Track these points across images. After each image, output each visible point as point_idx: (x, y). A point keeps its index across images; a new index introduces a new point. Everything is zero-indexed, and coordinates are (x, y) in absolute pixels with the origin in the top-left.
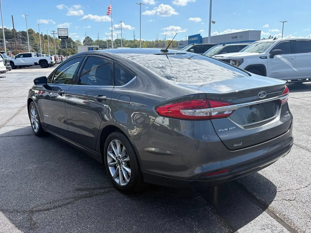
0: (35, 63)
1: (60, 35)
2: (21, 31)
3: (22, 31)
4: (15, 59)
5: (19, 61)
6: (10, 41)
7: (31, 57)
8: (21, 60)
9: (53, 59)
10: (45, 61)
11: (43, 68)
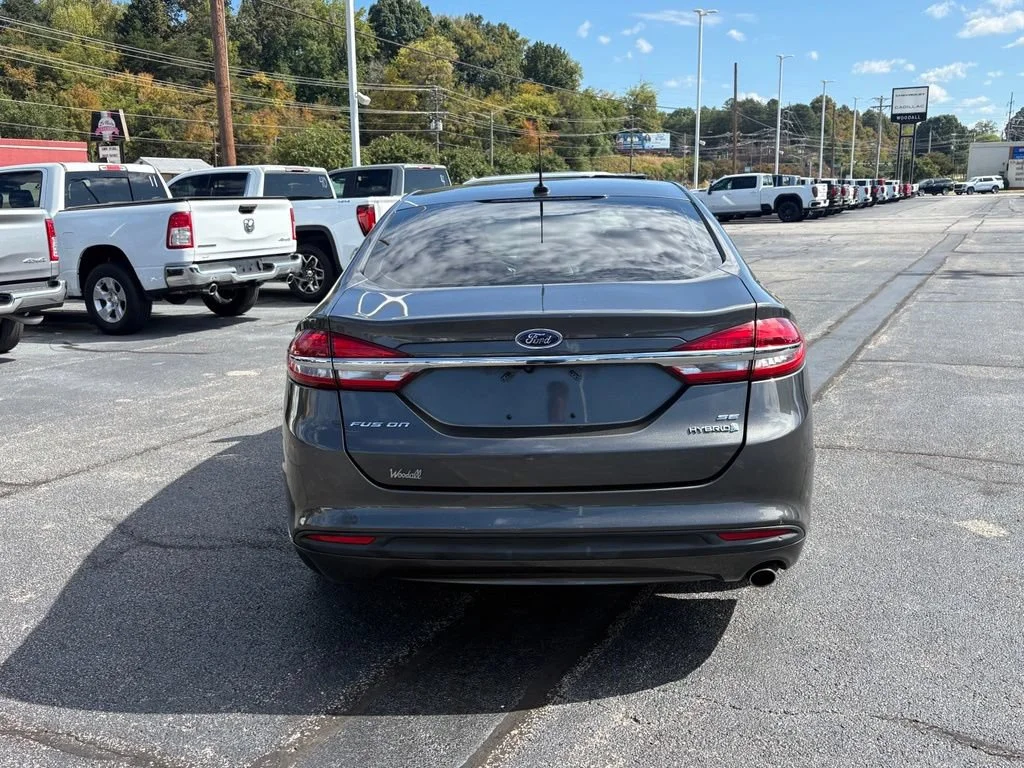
0: (763, 206)
1: (895, 112)
2: (794, 104)
3: (798, 105)
4: (709, 193)
5: (720, 198)
6: (755, 138)
7: (754, 186)
8: (724, 197)
9: (819, 194)
10: (794, 199)
11: (784, 221)
